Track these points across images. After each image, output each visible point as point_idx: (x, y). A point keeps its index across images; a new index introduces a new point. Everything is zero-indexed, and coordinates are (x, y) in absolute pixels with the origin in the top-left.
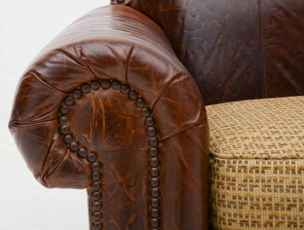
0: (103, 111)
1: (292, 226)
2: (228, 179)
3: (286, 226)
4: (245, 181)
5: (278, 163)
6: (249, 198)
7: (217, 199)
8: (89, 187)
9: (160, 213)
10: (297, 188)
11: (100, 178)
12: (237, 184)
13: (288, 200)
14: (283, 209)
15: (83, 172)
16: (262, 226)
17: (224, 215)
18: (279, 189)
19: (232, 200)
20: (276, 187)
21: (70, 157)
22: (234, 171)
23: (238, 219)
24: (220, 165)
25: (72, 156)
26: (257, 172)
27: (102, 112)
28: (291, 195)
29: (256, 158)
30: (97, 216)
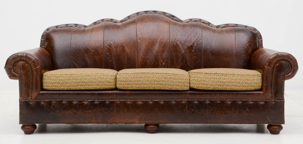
0: (22, 66)
1: (56, 87)
2: (45, 79)
4: (48, 79)
6: (48, 82)
7: (43, 82)
8: (19, 80)
10: (56, 80)
11: (21, 78)
14: (54, 84)
15: (18, 77)
16: (50, 87)
17: (44, 85)
20: (53, 80)
25: (16, 73)
30: (20, 85)
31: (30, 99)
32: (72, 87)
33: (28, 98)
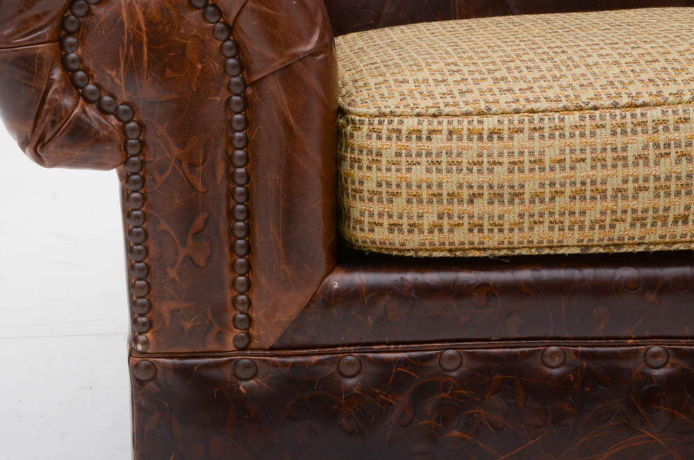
0: (144, 28)
1: (476, 231)
2: (370, 152)
3: (466, 231)
4: (399, 155)
5: (455, 123)
6: (404, 184)
7: (350, 187)
8: (122, 167)
9: (249, 213)
10: (485, 165)
11: (141, 151)
12: (384, 160)
13: (470, 187)
14: (461, 202)
15: (109, 140)
16: (426, 232)
17: (362, 214)
18: (454, 168)
19: (376, 189)
20: (450, 164)
21: (84, 112)
22: (379, 138)
23: (386, 221)
24: (356, 129)
25: (87, 109)
26: (419, 138)
27: (140, 30)
28: (475, 178)
29: (418, 115)
30: (137, 217)
31: (231, 347)
32: (637, 232)
33: (220, 336)
